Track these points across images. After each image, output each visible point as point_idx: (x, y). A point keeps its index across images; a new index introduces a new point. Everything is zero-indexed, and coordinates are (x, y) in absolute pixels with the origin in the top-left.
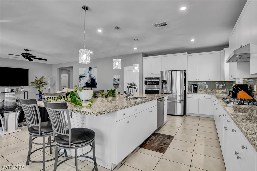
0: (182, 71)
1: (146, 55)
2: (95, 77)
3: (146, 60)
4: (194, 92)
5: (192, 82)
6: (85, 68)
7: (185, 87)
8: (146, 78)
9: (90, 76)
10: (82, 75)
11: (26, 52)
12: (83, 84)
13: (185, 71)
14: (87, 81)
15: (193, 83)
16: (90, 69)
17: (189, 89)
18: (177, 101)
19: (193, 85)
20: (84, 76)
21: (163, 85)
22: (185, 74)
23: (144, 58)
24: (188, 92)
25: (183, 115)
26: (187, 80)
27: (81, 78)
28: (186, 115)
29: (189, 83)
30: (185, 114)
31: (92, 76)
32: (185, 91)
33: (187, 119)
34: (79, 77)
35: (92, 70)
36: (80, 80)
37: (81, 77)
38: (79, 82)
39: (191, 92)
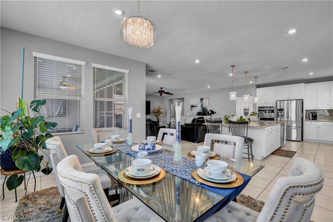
0: (298, 100)
1: (258, 86)
2: (207, 106)
3: (260, 91)
4: (312, 120)
5: (310, 110)
6: (196, 99)
7: (302, 115)
8: (259, 107)
9: (202, 106)
10: (194, 105)
11: (161, 90)
12: (194, 113)
13: (302, 100)
14: (199, 110)
15: (312, 112)
16: (202, 99)
17: (306, 117)
18: (293, 128)
19: (312, 113)
20: (196, 105)
21: (279, 113)
22: (302, 103)
23: (257, 89)
24: (306, 120)
25: (300, 140)
26: (305, 109)
27: (193, 108)
28: (304, 140)
29: (306, 112)
30: (302, 140)
31: (204, 106)
32: (302, 119)
33: (305, 144)
34: (190, 107)
35: (204, 101)
36: (192, 109)
37: (192, 106)
38: (191, 111)
39: (310, 120)
